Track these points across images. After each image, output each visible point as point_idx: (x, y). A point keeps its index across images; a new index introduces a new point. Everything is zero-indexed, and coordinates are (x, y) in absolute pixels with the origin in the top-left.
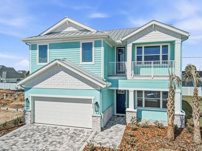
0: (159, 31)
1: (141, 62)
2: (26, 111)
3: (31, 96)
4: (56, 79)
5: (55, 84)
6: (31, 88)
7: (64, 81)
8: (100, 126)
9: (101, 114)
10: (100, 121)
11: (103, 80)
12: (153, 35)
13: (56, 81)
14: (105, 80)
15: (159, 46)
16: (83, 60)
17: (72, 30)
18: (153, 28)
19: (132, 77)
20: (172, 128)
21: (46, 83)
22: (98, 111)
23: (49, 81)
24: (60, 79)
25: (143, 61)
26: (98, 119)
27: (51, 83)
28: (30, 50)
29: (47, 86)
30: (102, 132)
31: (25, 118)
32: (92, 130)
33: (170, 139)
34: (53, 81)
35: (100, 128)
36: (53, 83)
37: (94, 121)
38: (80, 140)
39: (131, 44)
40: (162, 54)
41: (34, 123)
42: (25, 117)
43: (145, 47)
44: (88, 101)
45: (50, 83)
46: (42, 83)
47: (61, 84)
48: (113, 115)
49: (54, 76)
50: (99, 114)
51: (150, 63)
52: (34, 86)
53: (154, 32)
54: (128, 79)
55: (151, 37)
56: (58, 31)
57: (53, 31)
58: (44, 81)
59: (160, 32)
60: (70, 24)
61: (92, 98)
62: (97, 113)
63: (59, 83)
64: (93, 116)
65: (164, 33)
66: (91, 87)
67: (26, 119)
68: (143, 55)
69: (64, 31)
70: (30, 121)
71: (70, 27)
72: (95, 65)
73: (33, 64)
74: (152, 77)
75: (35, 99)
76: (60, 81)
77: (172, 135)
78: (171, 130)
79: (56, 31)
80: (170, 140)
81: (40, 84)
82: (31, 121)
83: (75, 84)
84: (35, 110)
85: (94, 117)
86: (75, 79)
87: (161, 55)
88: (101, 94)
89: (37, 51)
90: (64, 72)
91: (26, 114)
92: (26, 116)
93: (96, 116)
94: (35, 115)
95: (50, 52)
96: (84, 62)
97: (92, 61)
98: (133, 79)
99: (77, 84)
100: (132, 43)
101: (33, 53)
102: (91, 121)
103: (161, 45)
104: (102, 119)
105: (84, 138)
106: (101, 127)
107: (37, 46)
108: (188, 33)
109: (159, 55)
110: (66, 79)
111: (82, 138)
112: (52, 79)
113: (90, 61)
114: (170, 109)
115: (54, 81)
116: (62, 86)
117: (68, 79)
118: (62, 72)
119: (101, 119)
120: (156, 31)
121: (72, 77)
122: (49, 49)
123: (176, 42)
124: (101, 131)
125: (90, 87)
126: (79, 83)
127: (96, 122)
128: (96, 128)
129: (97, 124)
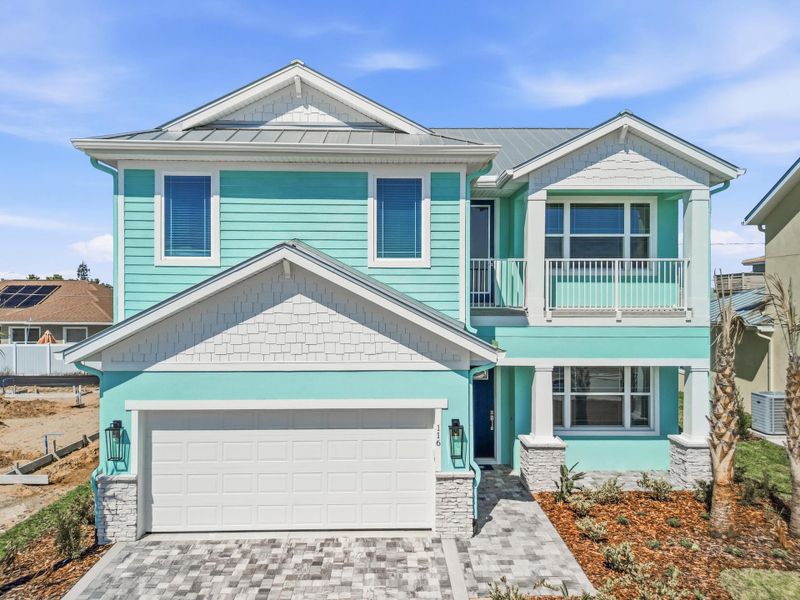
0: (641, 154)
1: (560, 263)
2: (111, 482)
3: (140, 412)
4: (273, 329)
5: (265, 349)
6: (141, 372)
7: (311, 339)
8: (472, 516)
9: (471, 468)
10: (470, 493)
11: (465, 329)
12: (620, 165)
13: (271, 339)
14: (475, 331)
15: (622, 205)
16: (379, 249)
17: (316, 121)
18: (621, 142)
19: (549, 316)
20: (729, 495)
21: (221, 350)
22: (461, 457)
23: (236, 339)
24: (289, 328)
25: (567, 259)
26: (462, 487)
27: (245, 348)
28: (116, 192)
29: (224, 359)
31: (104, 517)
32: (434, 534)
33: (724, 534)
34: (253, 338)
35: (471, 521)
36: (255, 348)
37: (443, 500)
38: (424, 581)
39: (542, 194)
40: (632, 232)
41: (150, 533)
42: (106, 512)
43: (572, 205)
44: (419, 418)
45: (238, 349)
46: (200, 347)
47: (296, 349)
49: (259, 318)
50: (464, 467)
51: (610, 266)
52: (156, 362)
53: (621, 156)
54: (531, 324)
55: (612, 173)
56: (249, 119)
57: (227, 115)
58: (211, 340)
59: (643, 158)
60: (310, 96)
61: (437, 403)
62: (459, 462)
63: (286, 348)
64: (439, 479)
65: (656, 161)
66: (428, 360)
67: (109, 518)
68: (567, 235)
69: (279, 119)
70: (134, 528)
71: (307, 108)
72: (434, 271)
73: (131, 261)
74: (619, 317)
75: (153, 421)
76: (291, 338)
77: (729, 519)
78: (726, 502)
79: (239, 118)
80: (724, 537)
81: (190, 351)
82: (136, 525)
83: (360, 348)
84: (154, 472)
85: (445, 479)
86: (359, 327)
87: (627, 235)
89: (159, 201)
90: (310, 300)
91: (109, 493)
92: (112, 505)
93: (453, 479)
94: (154, 495)
95: (225, 208)
96: (385, 257)
97: (419, 256)
99: (370, 349)
100: (548, 191)
101: (130, 207)
102: (433, 498)
103: (627, 202)
105: (434, 570)
106: (474, 521)
107: (154, 177)
108: (734, 167)
109: (621, 238)
110: (318, 329)
111: (427, 574)
112: (253, 329)
113: (412, 256)
114: (723, 430)
115: (260, 338)
116: (299, 359)
117: (326, 328)
118: (298, 298)
119: (473, 489)
120: (630, 151)
121: (345, 319)
122: (221, 196)
123: (694, 195)
124: (474, 534)
126: (379, 345)
127: (453, 500)
128: (454, 525)
129: (457, 510)
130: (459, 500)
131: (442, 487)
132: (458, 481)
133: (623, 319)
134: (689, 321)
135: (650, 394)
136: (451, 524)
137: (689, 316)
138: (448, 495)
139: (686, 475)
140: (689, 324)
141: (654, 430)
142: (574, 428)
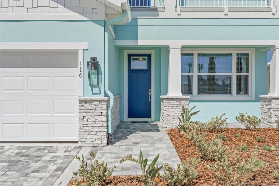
8: (106, 130)
9: (106, 95)
10: (105, 113)
19: (179, 12)
22: (98, 86)
26: (98, 108)
30: (109, 146)
35: (105, 134)
37: (84, 118)
38: (45, 167)
48: (122, 122)
50: (100, 94)
61: (80, 45)
62: (96, 90)
64: (81, 101)
74: (226, 12)
85: (86, 102)
88: (106, 34)
93: (91, 101)
98: (179, 17)
102: (77, 116)
104: (110, 110)
105: (60, 161)
106: (108, 133)
111: (52, 164)
119: (107, 109)
124: (108, 144)
125: (71, 12)
127: (91, 118)
128: (92, 136)
129: (95, 125)
130: (96, 118)
131: (83, 108)
132: (95, 103)
133: (229, 13)
134: (274, 14)
135: (249, 74)
136: (89, 136)
137: (274, 11)
138: (88, 114)
139: (271, 118)
140: (274, 17)
141: (251, 97)
142: (200, 96)
